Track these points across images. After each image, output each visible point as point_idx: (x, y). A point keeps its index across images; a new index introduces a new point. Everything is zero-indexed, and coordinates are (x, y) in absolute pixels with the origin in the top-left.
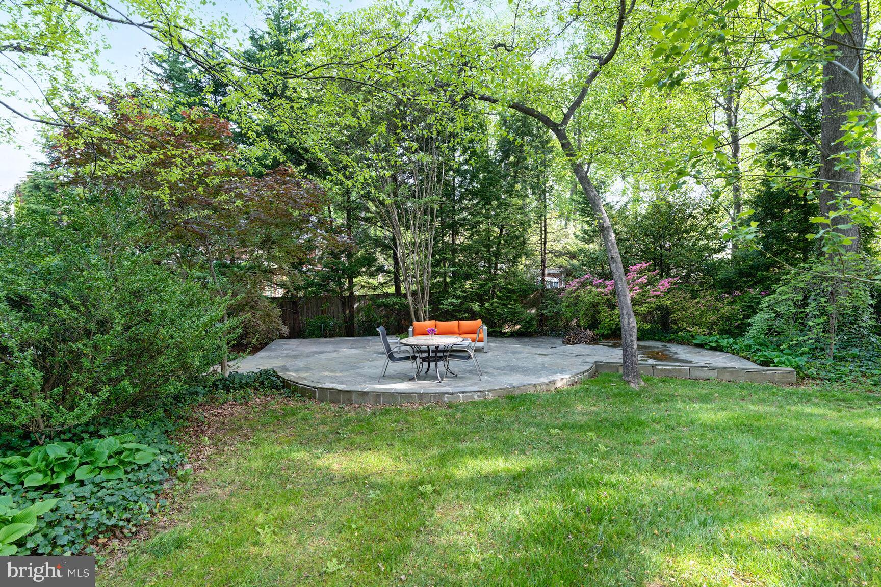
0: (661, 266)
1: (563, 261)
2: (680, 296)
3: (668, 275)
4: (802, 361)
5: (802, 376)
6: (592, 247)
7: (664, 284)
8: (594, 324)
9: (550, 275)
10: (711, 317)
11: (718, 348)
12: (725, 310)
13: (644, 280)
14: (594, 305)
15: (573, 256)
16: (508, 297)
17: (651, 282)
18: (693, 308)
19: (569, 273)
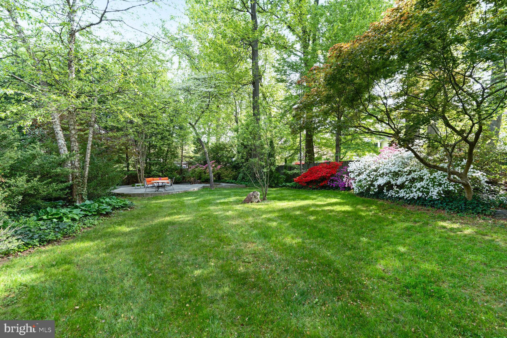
0: (218, 162)
1: (187, 160)
2: (223, 170)
3: (220, 164)
4: (247, 183)
5: (247, 186)
6: (198, 155)
7: (219, 167)
8: (200, 179)
9: (184, 164)
10: (230, 175)
11: (232, 183)
12: (234, 173)
13: (214, 165)
14: (200, 173)
15: (192, 158)
16: (172, 171)
17: (215, 167)
18: (226, 173)
19: (190, 163)
